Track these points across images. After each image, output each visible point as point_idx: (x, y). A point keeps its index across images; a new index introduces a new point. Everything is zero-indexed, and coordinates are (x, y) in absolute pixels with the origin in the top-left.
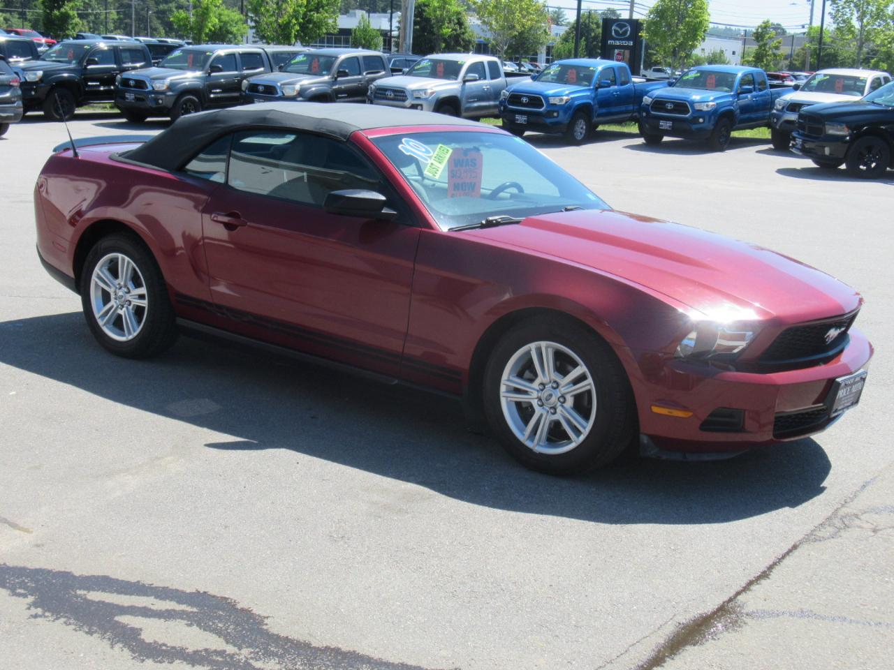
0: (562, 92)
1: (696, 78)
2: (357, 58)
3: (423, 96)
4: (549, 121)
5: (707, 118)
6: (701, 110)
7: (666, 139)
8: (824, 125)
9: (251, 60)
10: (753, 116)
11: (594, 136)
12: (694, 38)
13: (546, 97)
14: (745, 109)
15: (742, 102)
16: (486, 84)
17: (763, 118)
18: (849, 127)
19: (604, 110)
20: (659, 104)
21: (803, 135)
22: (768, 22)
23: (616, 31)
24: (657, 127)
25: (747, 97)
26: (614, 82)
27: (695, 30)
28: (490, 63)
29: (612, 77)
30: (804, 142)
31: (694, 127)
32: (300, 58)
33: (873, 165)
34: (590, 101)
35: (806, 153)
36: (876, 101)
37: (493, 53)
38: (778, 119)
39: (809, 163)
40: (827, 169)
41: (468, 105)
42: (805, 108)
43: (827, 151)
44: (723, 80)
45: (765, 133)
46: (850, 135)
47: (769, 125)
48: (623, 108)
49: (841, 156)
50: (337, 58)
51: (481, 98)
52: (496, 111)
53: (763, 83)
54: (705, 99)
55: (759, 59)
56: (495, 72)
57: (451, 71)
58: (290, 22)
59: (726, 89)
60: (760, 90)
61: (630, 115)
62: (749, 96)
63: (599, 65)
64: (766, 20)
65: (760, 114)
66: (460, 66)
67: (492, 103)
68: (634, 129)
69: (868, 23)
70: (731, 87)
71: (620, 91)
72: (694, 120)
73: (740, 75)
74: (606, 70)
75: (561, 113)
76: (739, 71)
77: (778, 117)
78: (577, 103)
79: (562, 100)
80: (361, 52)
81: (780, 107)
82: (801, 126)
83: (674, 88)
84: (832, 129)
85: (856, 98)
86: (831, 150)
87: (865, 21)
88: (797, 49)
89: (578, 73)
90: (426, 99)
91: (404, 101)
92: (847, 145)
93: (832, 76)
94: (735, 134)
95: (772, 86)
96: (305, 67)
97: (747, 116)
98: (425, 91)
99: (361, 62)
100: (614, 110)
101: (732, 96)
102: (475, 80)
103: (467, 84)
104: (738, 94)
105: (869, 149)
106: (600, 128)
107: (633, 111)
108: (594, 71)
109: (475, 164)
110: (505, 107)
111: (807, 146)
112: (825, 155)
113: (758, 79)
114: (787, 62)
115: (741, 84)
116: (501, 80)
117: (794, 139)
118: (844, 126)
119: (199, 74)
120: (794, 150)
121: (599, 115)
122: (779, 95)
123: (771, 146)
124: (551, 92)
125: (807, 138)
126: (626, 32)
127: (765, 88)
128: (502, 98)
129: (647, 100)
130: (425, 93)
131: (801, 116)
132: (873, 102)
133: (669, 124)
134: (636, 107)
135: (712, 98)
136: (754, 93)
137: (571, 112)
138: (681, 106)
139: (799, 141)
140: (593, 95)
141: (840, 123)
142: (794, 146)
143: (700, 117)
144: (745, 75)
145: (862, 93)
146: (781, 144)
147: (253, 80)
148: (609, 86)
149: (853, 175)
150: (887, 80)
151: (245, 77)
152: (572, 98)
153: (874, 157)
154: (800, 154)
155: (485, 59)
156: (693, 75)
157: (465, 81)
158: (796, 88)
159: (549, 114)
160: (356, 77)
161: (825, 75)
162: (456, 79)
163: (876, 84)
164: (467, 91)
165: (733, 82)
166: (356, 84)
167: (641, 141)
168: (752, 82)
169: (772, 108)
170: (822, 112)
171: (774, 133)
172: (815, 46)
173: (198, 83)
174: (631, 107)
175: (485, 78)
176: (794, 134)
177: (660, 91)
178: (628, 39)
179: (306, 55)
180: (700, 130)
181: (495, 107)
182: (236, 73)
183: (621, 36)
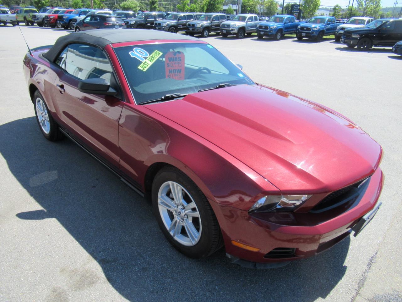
0: (275, 25)
1: (314, 20)
2: (218, 16)
3: (235, 27)
4: (270, 33)
5: (316, 32)
6: (314, 30)
7: (304, 38)
8: (352, 34)
9: (190, 17)
10: (330, 31)
11: (283, 38)
12: (315, 9)
13: (270, 27)
14: (328, 30)
15: (327, 27)
16: (253, 23)
17: (333, 32)
18: (359, 35)
19: (286, 30)
20: (302, 28)
21: (345, 37)
22: (338, 5)
23: (295, 8)
24: (301, 35)
25: (329, 26)
26: (290, 22)
27: (316, 6)
28: (255, 17)
29: (290, 20)
30: (345, 39)
31: (312, 35)
32: (203, 16)
33: (365, 47)
34: (282, 27)
35: (345, 43)
36: (369, 27)
37: (256, 13)
38: (337, 33)
39: (345, 46)
40: (351, 48)
41: (248, 29)
42: (346, 29)
43: (352, 42)
44: (322, 21)
45: (333, 37)
46: (359, 37)
47: (334, 34)
48: (292, 29)
49: (356, 44)
50: (212, 16)
51: (252, 27)
52: (255, 31)
53: (334, 21)
54: (316, 27)
55: (334, 15)
56: (256, 19)
57: (243, 19)
58: (204, 6)
59: (323, 23)
60: (333, 24)
61: (293, 32)
62: (329, 25)
63: (286, 16)
64: (337, 4)
65: (332, 31)
66: (246, 18)
67: (255, 28)
68: (295, 36)
69: (368, 3)
70: (324, 23)
71: (291, 24)
72: (312, 33)
73: (327, 19)
74: (287, 18)
75: (274, 31)
76: (327, 18)
77: (337, 32)
78: (278, 28)
79: (274, 27)
80: (219, 14)
81: (338, 29)
82: (344, 35)
83: (308, 23)
84: (354, 36)
85: (362, 26)
86: (353, 42)
87: (367, 2)
88: (344, 13)
89: (280, 19)
90: (236, 28)
91: (229, 28)
92: (358, 41)
93: (355, 19)
94: (324, 37)
95: (337, 23)
96: (204, 19)
97: (328, 31)
98: (235, 25)
99: (219, 17)
100: (290, 30)
101: (324, 26)
102: (250, 22)
103: (248, 23)
104: (326, 25)
105: (365, 42)
106: (286, 35)
107: (295, 31)
108: (284, 19)
109: (181, 60)
110: (258, 29)
111: (346, 41)
112: (351, 44)
113: (332, 21)
114: (341, 17)
115: (327, 22)
116: (258, 22)
117: (342, 39)
118: (358, 35)
119: (175, 21)
120: (341, 42)
121: (285, 32)
122: (338, 25)
123: (334, 41)
124: (271, 25)
125: (346, 38)
126: (297, 8)
127: (334, 23)
128: (257, 27)
129: (299, 27)
130: (236, 26)
131: (345, 32)
132: (368, 27)
133: (305, 34)
134: (296, 29)
135: (318, 26)
136: (331, 25)
137: (276, 31)
138: (308, 29)
139: (343, 39)
140: (283, 26)
141: (357, 34)
142: (341, 41)
143: (314, 32)
144: (329, 19)
145: (364, 24)
146: (337, 40)
147: (190, 23)
148: (288, 23)
149: (359, 50)
150: (372, 20)
151: (188, 22)
152: (277, 27)
153: (366, 44)
154: (343, 43)
155: (253, 15)
156: (313, 19)
157: (247, 22)
158: (344, 23)
159: (270, 31)
160: (217, 21)
161: (353, 19)
162: (245, 21)
163: (369, 22)
164: (248, 25)
165: (325, 22)
166: (217, 23)
167: (296, 39)
168: (331, 21)
169: (336, 29)
170: (351, 30)
171: (336, 36)
172: (350, 11)
173: (175, 24)
174: (294, 29)
175: (253, 21)
176: (342, 37)
177: (303, 24)
178: (298, 10)
179: (204, 15)
180: (314, 36)
181: (255, 29)
182: (185, 21)
183: (296, 9)
